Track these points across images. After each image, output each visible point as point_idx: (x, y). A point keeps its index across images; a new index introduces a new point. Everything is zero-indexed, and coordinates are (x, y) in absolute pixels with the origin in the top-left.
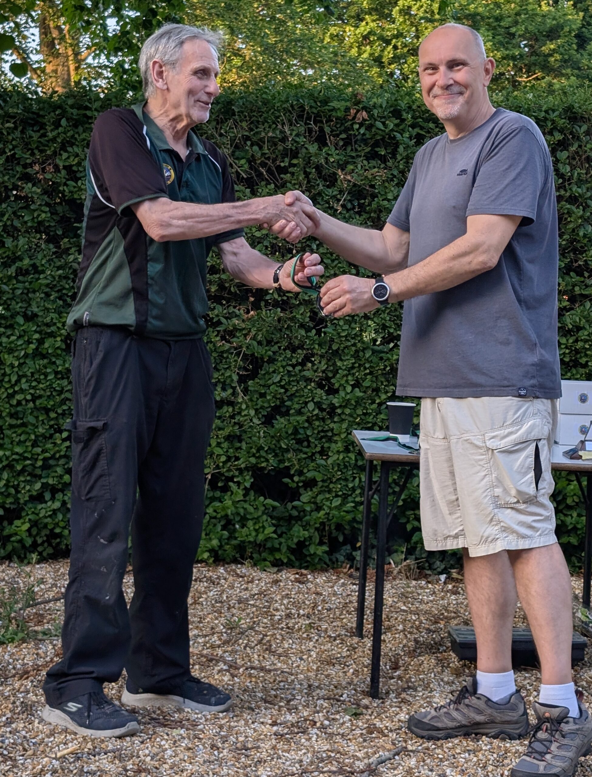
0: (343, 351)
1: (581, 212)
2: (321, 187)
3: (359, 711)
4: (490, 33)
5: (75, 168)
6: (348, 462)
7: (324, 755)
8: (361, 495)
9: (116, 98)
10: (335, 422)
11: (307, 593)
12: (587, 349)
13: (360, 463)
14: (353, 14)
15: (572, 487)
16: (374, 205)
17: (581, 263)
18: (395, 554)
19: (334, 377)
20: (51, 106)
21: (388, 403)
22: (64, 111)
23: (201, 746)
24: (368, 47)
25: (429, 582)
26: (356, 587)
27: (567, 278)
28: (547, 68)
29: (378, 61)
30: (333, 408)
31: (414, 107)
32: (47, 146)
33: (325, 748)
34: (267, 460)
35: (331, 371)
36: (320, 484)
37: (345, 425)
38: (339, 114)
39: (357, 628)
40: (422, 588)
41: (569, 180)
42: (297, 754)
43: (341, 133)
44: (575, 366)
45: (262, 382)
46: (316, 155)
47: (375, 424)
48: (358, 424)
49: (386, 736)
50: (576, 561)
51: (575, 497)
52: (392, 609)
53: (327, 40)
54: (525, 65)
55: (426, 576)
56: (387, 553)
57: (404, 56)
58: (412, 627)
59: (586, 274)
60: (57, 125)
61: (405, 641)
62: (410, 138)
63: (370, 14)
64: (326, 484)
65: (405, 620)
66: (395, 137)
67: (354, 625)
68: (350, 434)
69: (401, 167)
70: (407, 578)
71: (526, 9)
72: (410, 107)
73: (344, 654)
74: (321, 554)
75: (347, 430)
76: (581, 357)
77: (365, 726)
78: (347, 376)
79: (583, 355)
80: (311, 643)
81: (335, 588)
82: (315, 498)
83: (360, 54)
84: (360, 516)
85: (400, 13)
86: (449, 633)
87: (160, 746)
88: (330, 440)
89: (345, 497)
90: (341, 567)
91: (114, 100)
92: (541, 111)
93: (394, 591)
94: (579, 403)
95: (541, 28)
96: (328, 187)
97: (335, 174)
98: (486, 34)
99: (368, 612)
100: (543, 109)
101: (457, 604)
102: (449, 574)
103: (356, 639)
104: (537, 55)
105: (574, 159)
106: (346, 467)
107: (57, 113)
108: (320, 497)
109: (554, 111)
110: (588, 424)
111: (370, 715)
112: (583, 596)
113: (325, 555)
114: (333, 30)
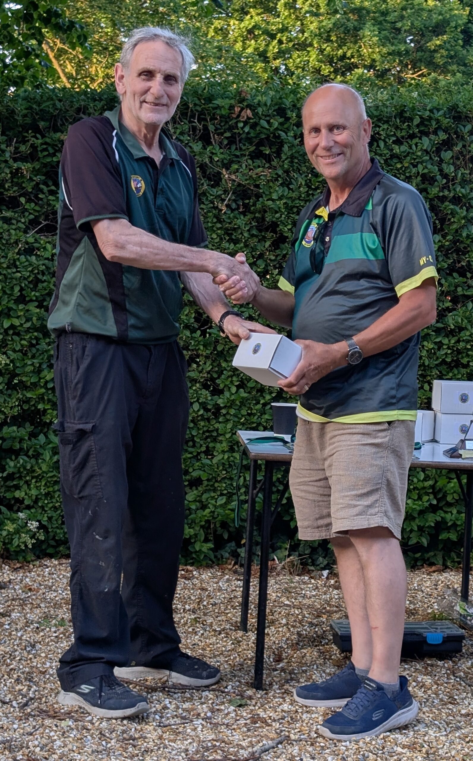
0: (228, 351)
1: (465, 213)
2: (205, 187)
3: (243, 702)
4: (375, 28)
6: (233, 461)
7: (209, 744)
8: (246, 493)
10: (220, 422)
11: (193, 589)
12: (468, 350)
13: (245, 462)
14: (237, 8)
15: (452, 485)
16: (259, 206)
17: (464, 264)
18: (279, 551)
19: (219, 377)
21: (272, 404)
23: (89, 737)
24: (253, 42)
25: (312, 578)
26: (241, 583)
27: (450, 279)
28: (432, 65)
29: (263, 56)
30: (218, 408)
31: (299, 106)
33: (210, 738)
35: (216, 372)
36: (205, 483)
37: (229, 426)
38: (223, 112)
39: (241, 622)
40: (305, 583)
41: (453, 180)
42: (183, 744)
43: (225, 132)
44: (457, 366)
46: (200, 153)
47: (259, 424)
48: (243, 424)
49: (269, 725)
50: (455, 557)
51: (455, 494)
52: (276, 604)
53: (211, 33)
54: (411, 62)
55: (309, 572)
56: (270, 550)
57: (288, 51)
58: (295, 621)
59: (469, 275)
61: (288, 635)
62: (295, 137)
63: (254, 7)
64: (211, 483)
65: (289, 615)
66: (279, 137)
67: (239, 619)
68: (235, 434)
69: (286, 166)
70: (291, 573)
71: (412, 4)
72: (294, 106)
73: (229, 648)
74: (206, 551)
75: (232, 430)
76: (463, 358)
77: (249, 716)
78: (231, 376)
79: (464, 355)
80: (196, 637)
81: (220, 584)
82: (201, 496)
83: (244, 49)
84: (244, 514)
85: (285, 6)
86: (331, 626)
87: (49, 737)
88: (215, 440)
89: (230, 496)
90: (226, 563)
92: (426, 110)
93: (278, 586)
94: (460, 403)
95: (427, 23)
96: (213, 186)
97: (219, 173)
98: (372, 29)
99: (252, 607)
100: (428, 108)
101: (339, 598)
102: (331, 569)
103: (240, 633)
104: (422, 51)
105: (458, 159)
106: (230, 466)
108: (205, 496)
109: (438, 110)
110: (468, 424)
111: (254, 706)
112: (462, 590)
113: (211, 552)
114: (217, 24)
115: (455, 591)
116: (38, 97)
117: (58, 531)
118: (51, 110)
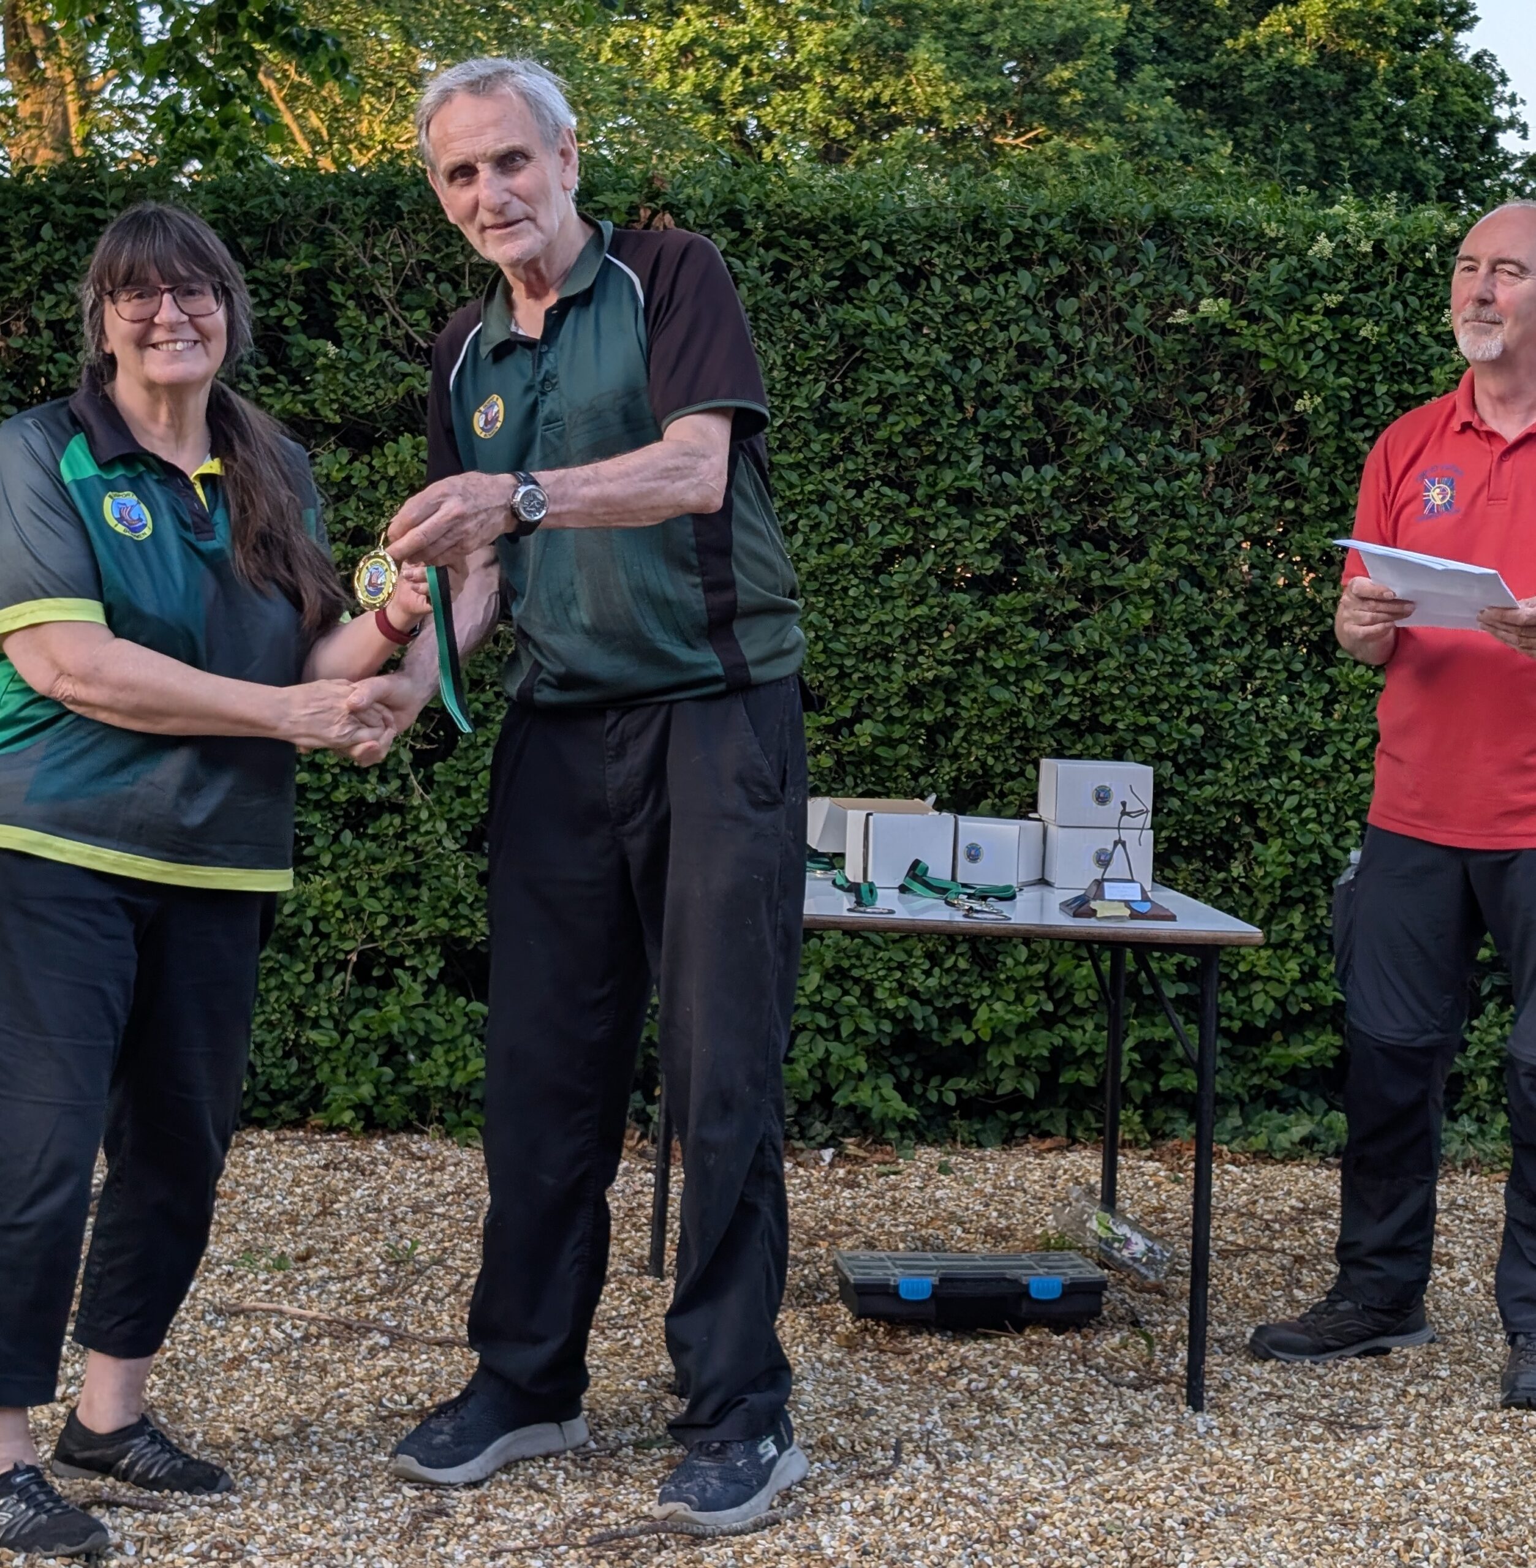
1: (1105, 422)
5: (70, 326)
7: (579, 1512)
9: (155, 181)
12: (1114, 697)
15: (1084, 972)
17: (1104, 524)
20: (19, 198)
22: (48, 208)
25: (799, 1164)
26: (651, 1177)
27: (1076, 554)
28: (1055, 119)
31: (769, 206)
32: (12, 280)
34: (472, 924)
39: (651, 1258)
41: (1080, 356)
42: (525, 1511)
44: (1091, 730)
45: (461, 765)
50: (1092, 1120)
51: (1088, 991)
54: (1013, 112)
55: (794, 1153)
59: (1114, 546)
60: (33, 237)
62: (762, 269)
67: (647, 1253)
72: (760, 207)
73: (625, 1311)
76: (1103, 713)
79: (1106, 707)
86: (835, 1264)
91: (150, 186)
92: (1025, 216)
95: (1045, 36)
100: (1029, 213)
101: (855, 1207)
102: (839, 1145)
103: (649, 1281)
105: (1091, 313)
107: (33, 212)
109: (1050, 217)
112: (1103, 1188)
115: (1091, 1190)
116: (239, 188)
117: (276, 1072)
118: (266, 214)
